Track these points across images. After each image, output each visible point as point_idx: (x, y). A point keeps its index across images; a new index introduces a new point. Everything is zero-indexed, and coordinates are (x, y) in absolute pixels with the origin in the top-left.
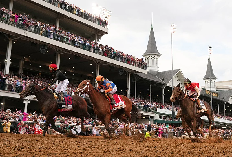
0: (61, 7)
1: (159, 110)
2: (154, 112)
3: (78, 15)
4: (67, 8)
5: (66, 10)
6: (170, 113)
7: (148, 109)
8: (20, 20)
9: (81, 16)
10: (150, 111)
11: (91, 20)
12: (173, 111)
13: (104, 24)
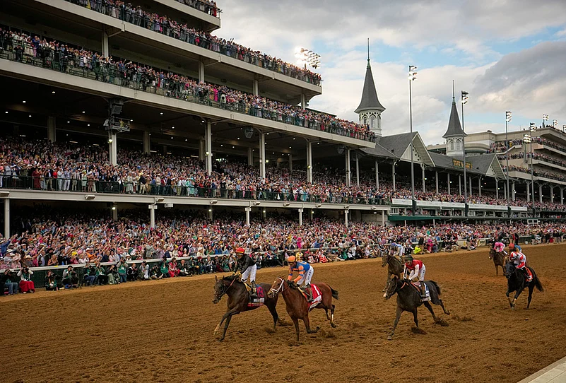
0: (263, 66)
1: (394, 201)
2: (389, 205)
3: (284, 74)
4: (271, 66)
5: (270, 68)
6: (410, 203)
7: (381, 202)
8: (223, 98)
9: (287, 74)
10: (383, 204)
11: (299, 78)
12: (413, 201)
13: (315, 79)
